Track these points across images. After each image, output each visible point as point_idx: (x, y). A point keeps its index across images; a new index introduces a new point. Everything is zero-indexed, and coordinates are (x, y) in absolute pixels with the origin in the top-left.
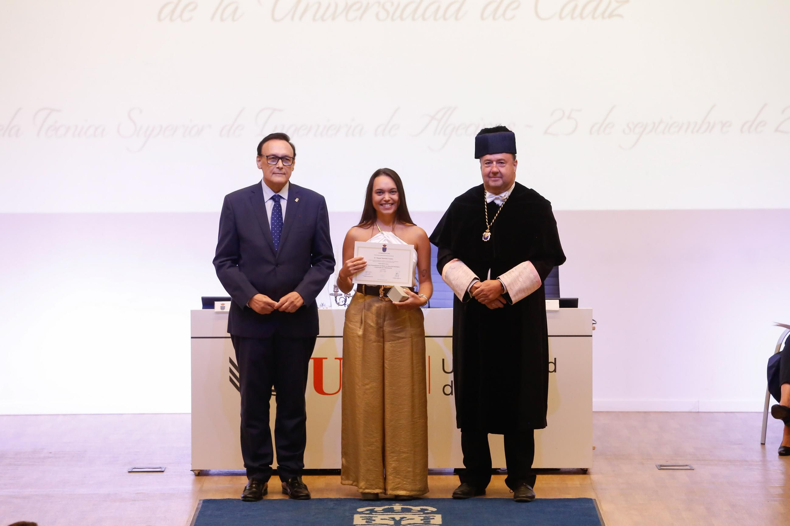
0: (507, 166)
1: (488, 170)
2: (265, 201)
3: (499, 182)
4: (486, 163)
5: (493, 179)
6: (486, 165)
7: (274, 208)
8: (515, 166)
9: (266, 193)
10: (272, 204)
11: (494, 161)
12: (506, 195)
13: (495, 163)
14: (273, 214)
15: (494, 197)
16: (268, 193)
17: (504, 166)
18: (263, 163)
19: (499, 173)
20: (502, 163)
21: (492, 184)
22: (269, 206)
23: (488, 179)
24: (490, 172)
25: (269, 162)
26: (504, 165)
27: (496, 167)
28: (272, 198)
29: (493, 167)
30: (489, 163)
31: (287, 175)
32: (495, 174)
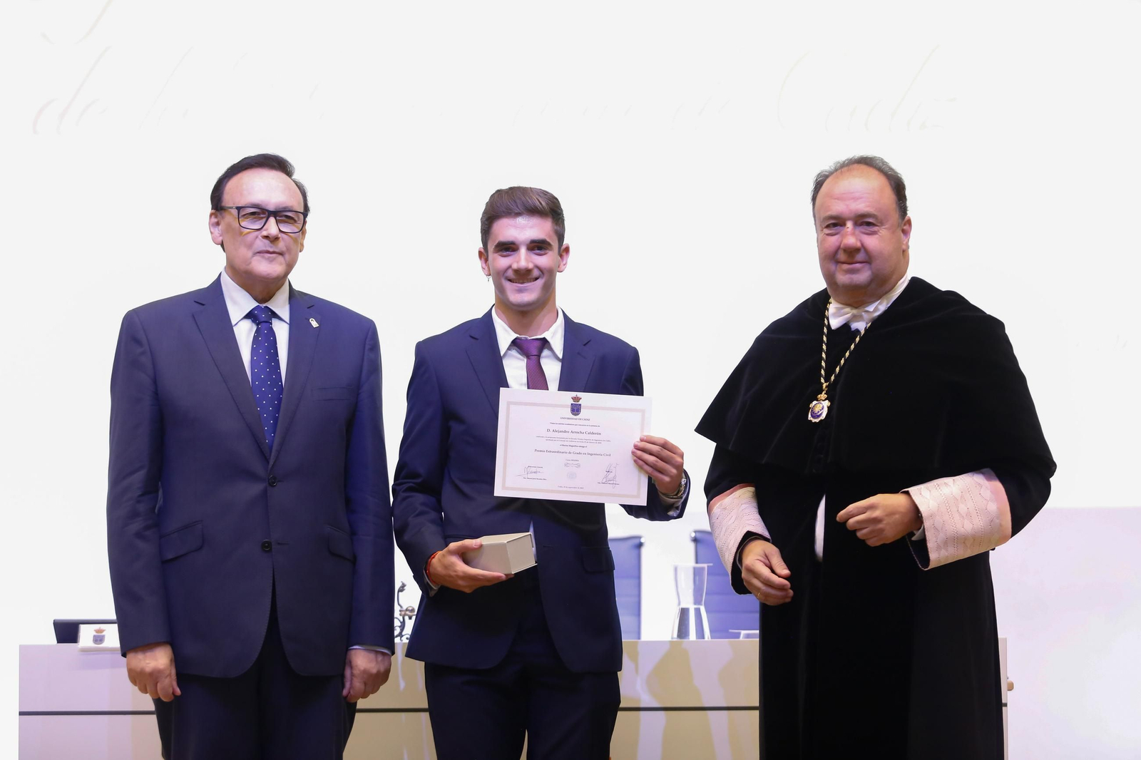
0: (883, 232)
1: (833, 241)
2: (233, 322)
3: (863, 276)
4: (828, 227)
5: (846, 267)
6: (827, 231)
7: (255, 339)
8: (906, 233)
9: (235, 302)
10: (251, 330)
11: (849, 219)
12: (878, 308)
13: (849, 225)
14: (254, 351)
15: (848, 313)
16: (239, 304)
17: (874, 233)
18: (229, 229)
19: (862, 251)
20: (869, 224)
21: (842, 278)
22: (244, 334)
23: (832, 267)
24: (838, 248)
25: (243, 224)
26: (876, 229)
27: (853, 234)
28: (250, 316)
29: (843, 236)
30: (835, 225)
31: (287, 256)
32: (852, 252)
